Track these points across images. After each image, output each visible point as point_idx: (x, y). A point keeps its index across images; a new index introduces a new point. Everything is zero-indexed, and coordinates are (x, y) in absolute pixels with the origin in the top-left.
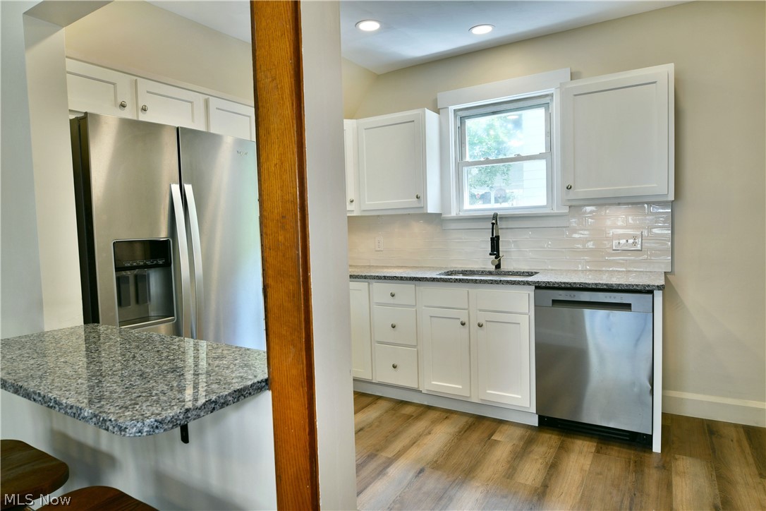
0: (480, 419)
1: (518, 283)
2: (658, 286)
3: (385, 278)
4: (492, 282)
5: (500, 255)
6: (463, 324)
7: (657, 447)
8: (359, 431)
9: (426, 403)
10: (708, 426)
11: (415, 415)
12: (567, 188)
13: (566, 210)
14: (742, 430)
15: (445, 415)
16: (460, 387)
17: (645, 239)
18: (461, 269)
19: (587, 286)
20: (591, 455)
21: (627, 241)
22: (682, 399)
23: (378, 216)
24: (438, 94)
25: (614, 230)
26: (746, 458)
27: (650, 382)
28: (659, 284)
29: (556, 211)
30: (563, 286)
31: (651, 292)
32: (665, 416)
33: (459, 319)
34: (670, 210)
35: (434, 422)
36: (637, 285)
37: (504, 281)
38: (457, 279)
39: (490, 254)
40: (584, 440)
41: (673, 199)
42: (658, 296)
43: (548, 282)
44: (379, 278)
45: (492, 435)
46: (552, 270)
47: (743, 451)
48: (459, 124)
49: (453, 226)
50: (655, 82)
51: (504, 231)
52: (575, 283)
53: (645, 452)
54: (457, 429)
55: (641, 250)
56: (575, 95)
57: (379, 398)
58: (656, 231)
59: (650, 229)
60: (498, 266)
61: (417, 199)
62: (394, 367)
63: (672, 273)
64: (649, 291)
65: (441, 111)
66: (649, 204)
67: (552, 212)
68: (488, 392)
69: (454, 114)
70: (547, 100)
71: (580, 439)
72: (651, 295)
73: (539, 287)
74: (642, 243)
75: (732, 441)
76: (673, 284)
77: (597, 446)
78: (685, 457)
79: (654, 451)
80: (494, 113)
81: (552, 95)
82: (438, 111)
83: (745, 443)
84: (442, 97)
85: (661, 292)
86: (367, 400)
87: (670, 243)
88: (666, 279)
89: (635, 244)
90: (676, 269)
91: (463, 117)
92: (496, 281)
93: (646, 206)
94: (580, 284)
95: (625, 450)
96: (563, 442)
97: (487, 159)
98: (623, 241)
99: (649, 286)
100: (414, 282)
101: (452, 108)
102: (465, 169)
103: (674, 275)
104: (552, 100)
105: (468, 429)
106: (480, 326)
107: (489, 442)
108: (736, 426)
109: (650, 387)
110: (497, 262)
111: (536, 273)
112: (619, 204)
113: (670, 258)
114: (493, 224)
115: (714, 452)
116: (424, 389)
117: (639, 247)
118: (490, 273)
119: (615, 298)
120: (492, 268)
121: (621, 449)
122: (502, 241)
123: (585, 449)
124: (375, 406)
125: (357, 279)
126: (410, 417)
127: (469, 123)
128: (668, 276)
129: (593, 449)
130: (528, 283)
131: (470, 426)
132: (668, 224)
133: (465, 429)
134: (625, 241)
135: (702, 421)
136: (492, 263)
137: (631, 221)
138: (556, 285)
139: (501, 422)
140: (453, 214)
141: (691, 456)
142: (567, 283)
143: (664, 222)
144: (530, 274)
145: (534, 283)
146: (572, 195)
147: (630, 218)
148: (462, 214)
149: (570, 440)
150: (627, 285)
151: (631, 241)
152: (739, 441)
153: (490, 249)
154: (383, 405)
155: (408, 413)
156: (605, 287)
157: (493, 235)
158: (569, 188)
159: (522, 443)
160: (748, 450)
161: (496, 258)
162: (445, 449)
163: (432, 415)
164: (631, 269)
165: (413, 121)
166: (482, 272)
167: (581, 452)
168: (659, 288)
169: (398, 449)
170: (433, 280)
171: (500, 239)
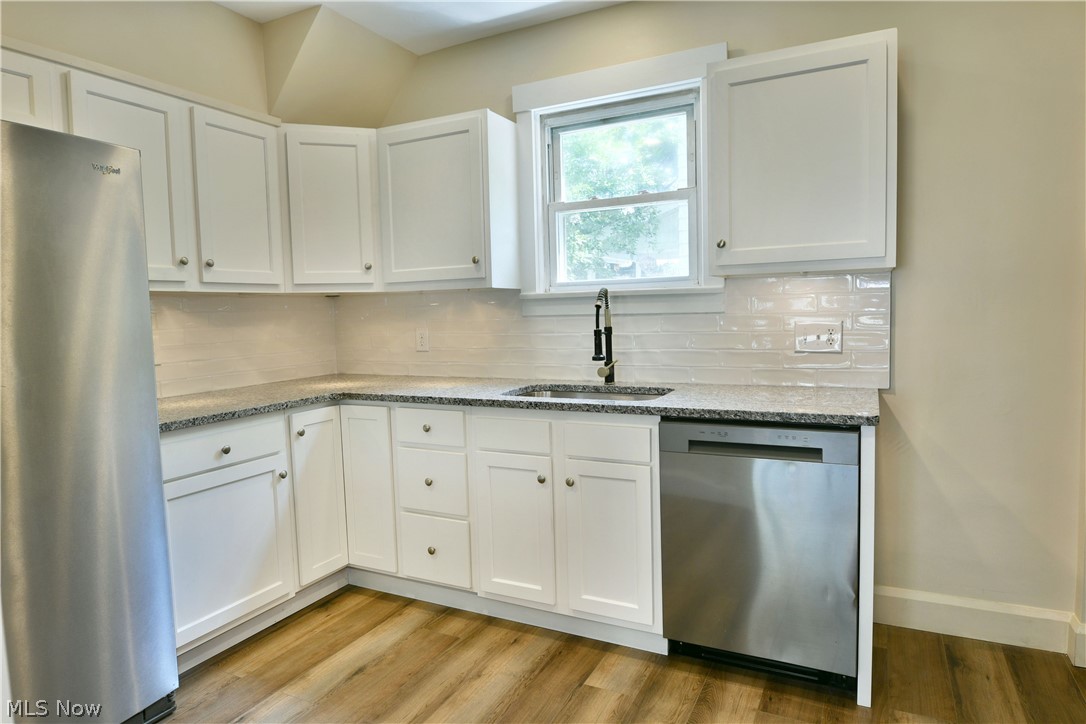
0: (572, 641)
1: (633, 410)
2: (868, 419)
3: (414, 399)
4: (589, 408)
5: (614, 360)
6: (542, 481)
7: (864, 697)
8: (356, 673)
9: (485, 613)
10: (948, 648)
11: (462, 637)
12: (719, 246)
13: (719, 284)
14: (1002, 656)
15: (513, 635)
16: (539, 588)
17: (847, 334)
18: (548, 384)
19: (747, 417)
20: (753, 715)
21: (818, 337)
22: (906, 600)
23: (421, 293)
24: (514, 88)
25: (797, 319)
26: (1012, 715)
27: (853, 587)
28: (870, 415)
29: (703, 286)
30: (707, 416)
31: (856, 429)
32: (878, 628)
33: (535, 471)
34: (888, 286)
35: (492, 652)
36: (832, 417)
37: (608, 406)
38: (531, 403)
39: (594, 359)
40: (742, 683)
41: (893, 264)
42: (868, 434)
43: (682, 410)
44: (404, 399)
45: (586, 675)
46: (697, 385)
47: (1007, 701)
48: (548, 140)
49: (539, 310)
50: (865, 62)
51: (619, 319)
52: (727, 412)
53: (844, 706)
54: (528, 666)
55: (841, 353)
56: (732, 85)
57: (410, 602)
58: (864, 320)
59: (855, 319)
60: (610, 378)
61: (473, 265)
62: (431, 552)
63: (890, 390)
64: (852, 427)
65: (518, 116)
66: (855, 273)
67: (698, 287)
68: (585, 597)
69: (541, 122)
70: (689, 99)
71: (737, 681)
72: (856, 435)
73: (668, 418)
74: (842, 339)
75: (988, 678)
76: (892, 409)
77: (764, 695)
78: (910, 715)
79: (859, 703)
80: (605, 121)
81: (696, 91)
82: (513, 117)
83: (1010, 684)
84: (520, 93)
85: (873, 428)
86: (387, 607)
87: (887, 342)
88: (882, 403)
89: (830, 342)
90: (898, 385)
91: (554, 127)
92: (595, 406)
93: (849, 277)
94: (736, 413)
95: (810, 703)
96: (706, 687)
97: (594, 198)
98: (812, 338)
99: (852, 417)
100: (461, 407)
101: (537, 112)
102: (560, 216)
103: (895, 394)
104: (697, 99)
105: (548, 664)
106: (570, 484)
107: (579, 692)
108: (992, 646)
109: (854, 596)
110: (608, 372)
111: (670, 390)
112: (806, 274)
113: (888, 366)
114: (598, 307)
115: (959, 702)
116: (482, 589)
117: (837, 347)
118: (597, 390)
119: (794, 438)
120: (600, 381)
121: (805, 701)
122: (618, 336)
123: (743, 703)
124: (397, 620)
125: (369, 402)
126: (452, 641)
127: (567, 138)
128: (884, 396)
129: (757, 703)
130: (648, 411)
131: (552, 658)
132: (885, 310)
133: (542, 665)
134: (814, 338)
135: (937, 637)
136: (600, 373)
137: (824, 304)
138: (696, 416)
139: (606, 648)
140: (540, 289)
141: (921, 712)
142: (714, 412)
143: (878, 306)
144: (661, 392)
145: (659, 410)
146: (726, 257)
147: (824, 298)
148: (553, 291)
149: (718, 682)
150: (815, 416)
151: (824, 338)
152: (999, 679)
153: (593, 350)
154: (413, 617)
155: (450, 633)
156: (778, 419)
157: (598, 326)
158: (721, 245)
159: (636, 692)
160: (1015, 697)
161: (606, 364)
162: (498, 710)
163: (494, 635)
164: (825, 384)
165: (467, 131)
166: (584, 388)
167: (735, 710)
168: (870, 421)
169: (415, 712)
170: (493, 403)
171: (614, 333)
